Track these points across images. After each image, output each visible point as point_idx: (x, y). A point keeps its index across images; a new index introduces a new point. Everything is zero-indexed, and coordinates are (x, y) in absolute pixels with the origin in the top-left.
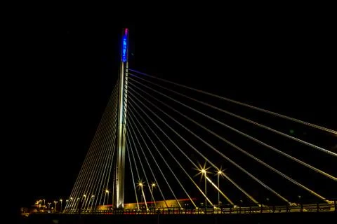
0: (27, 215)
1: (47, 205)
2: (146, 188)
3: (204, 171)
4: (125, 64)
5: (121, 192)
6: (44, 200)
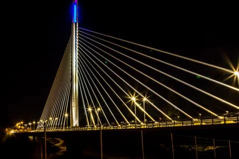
3: (133, 99)
4: (76, 24)
5: (76, 115)
6: (22, 123)
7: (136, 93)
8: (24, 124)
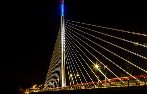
0: (28, 93)
1: (37, 88)
2: (74, 77)
3: (96, 66)
4: (63, 17)
5: (64, 79)
6: (36, 85)
7: (98, 61)
8: (37, 86)
